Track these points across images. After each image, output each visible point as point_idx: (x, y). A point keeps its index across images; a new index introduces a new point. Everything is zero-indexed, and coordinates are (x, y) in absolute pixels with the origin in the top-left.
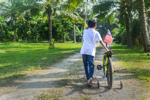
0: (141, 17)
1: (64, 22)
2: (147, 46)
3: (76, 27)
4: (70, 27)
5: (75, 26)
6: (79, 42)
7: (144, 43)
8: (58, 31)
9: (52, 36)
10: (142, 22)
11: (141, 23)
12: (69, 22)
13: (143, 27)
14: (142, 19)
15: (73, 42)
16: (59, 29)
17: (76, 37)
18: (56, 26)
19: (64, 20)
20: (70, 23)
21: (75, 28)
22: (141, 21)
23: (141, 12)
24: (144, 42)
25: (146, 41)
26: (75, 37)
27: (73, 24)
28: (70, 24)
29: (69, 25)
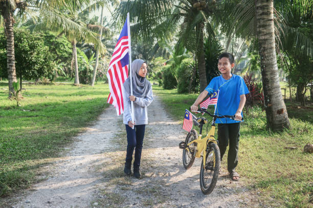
0: (265, 30)
1: (51, 40)
2: (276, 113)
3: (80, 51)
4: (66, 52)
5: (76, 48)
6: (88, 84)
7: (269, 105)
8: (34, 59)
9: (14, 74)
10: (266, 46)
11: (264, 48)
12: (64, 40)
13: (268, 60)
14: (267, 37)
15: (74, 85)
16: (37, 55)
17: (79, 74)
18: (30, 48)
19: (52, 37)
20: (67, 42)
21: (78, 53)
22: (265, 44)
23: (265, 17)
24: (270, 101)
25: (274, 99)
26: (78, 72)
27: (73, 44)
28: (65, 44)
29: (64, 47)
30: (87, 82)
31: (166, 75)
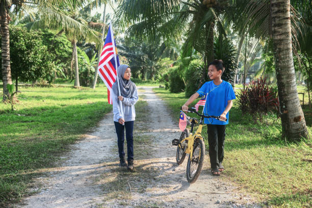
0: (280, 30)
1: (50, 39)
2: (292, 121)
3: (81, 51)
4: (66, 51)
5: (77, 48)
6: (89, 86)
7: (285, 112)
8: (31, 60)
10: (282, 47)
11: (280, 49)
12: (64, 39)
13: (284, 62)
14: (283, 37)
15: (74, 87)
16: (34, 55)
17: (80, 75)
18: (27, 47)
19: (51, 35)
20: (67, 41)
21: (79, 53)
22: (280, 44)
23: (281, 15)
24: (286, 107)
25: (290, 106)
26: (78, 73)
27: (73, 43)
28: (65, 43)
29: (64, 46)
30: (88, 84)
31: (173, 77)
